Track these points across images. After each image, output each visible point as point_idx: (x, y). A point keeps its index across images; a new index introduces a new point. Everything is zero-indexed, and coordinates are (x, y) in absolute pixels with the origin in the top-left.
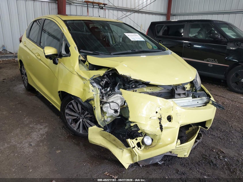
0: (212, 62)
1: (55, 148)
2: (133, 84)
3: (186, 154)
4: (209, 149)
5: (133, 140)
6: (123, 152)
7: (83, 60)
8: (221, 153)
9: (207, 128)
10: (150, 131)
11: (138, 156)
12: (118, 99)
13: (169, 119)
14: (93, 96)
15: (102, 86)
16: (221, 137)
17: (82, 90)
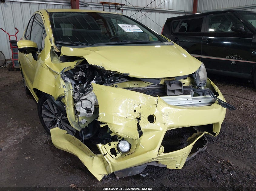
0: (235, 59)
1: (25, 154)
2: (112, 78)
3: (179, 165)
4: (213, 160)
5: (105, 146)
6: (93, 160)
7: (58, 51)
8: (227, 165)
9: (215, 134)
10: (125, 134)
11: (111, 165)
12: (93, 96)
13: (151, 119)
14: (64, 92)
15: (75, 81)
16: (232, 146)
17: (54, 86)
